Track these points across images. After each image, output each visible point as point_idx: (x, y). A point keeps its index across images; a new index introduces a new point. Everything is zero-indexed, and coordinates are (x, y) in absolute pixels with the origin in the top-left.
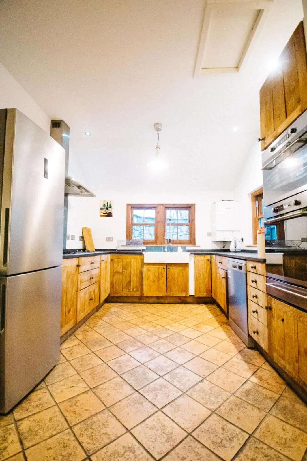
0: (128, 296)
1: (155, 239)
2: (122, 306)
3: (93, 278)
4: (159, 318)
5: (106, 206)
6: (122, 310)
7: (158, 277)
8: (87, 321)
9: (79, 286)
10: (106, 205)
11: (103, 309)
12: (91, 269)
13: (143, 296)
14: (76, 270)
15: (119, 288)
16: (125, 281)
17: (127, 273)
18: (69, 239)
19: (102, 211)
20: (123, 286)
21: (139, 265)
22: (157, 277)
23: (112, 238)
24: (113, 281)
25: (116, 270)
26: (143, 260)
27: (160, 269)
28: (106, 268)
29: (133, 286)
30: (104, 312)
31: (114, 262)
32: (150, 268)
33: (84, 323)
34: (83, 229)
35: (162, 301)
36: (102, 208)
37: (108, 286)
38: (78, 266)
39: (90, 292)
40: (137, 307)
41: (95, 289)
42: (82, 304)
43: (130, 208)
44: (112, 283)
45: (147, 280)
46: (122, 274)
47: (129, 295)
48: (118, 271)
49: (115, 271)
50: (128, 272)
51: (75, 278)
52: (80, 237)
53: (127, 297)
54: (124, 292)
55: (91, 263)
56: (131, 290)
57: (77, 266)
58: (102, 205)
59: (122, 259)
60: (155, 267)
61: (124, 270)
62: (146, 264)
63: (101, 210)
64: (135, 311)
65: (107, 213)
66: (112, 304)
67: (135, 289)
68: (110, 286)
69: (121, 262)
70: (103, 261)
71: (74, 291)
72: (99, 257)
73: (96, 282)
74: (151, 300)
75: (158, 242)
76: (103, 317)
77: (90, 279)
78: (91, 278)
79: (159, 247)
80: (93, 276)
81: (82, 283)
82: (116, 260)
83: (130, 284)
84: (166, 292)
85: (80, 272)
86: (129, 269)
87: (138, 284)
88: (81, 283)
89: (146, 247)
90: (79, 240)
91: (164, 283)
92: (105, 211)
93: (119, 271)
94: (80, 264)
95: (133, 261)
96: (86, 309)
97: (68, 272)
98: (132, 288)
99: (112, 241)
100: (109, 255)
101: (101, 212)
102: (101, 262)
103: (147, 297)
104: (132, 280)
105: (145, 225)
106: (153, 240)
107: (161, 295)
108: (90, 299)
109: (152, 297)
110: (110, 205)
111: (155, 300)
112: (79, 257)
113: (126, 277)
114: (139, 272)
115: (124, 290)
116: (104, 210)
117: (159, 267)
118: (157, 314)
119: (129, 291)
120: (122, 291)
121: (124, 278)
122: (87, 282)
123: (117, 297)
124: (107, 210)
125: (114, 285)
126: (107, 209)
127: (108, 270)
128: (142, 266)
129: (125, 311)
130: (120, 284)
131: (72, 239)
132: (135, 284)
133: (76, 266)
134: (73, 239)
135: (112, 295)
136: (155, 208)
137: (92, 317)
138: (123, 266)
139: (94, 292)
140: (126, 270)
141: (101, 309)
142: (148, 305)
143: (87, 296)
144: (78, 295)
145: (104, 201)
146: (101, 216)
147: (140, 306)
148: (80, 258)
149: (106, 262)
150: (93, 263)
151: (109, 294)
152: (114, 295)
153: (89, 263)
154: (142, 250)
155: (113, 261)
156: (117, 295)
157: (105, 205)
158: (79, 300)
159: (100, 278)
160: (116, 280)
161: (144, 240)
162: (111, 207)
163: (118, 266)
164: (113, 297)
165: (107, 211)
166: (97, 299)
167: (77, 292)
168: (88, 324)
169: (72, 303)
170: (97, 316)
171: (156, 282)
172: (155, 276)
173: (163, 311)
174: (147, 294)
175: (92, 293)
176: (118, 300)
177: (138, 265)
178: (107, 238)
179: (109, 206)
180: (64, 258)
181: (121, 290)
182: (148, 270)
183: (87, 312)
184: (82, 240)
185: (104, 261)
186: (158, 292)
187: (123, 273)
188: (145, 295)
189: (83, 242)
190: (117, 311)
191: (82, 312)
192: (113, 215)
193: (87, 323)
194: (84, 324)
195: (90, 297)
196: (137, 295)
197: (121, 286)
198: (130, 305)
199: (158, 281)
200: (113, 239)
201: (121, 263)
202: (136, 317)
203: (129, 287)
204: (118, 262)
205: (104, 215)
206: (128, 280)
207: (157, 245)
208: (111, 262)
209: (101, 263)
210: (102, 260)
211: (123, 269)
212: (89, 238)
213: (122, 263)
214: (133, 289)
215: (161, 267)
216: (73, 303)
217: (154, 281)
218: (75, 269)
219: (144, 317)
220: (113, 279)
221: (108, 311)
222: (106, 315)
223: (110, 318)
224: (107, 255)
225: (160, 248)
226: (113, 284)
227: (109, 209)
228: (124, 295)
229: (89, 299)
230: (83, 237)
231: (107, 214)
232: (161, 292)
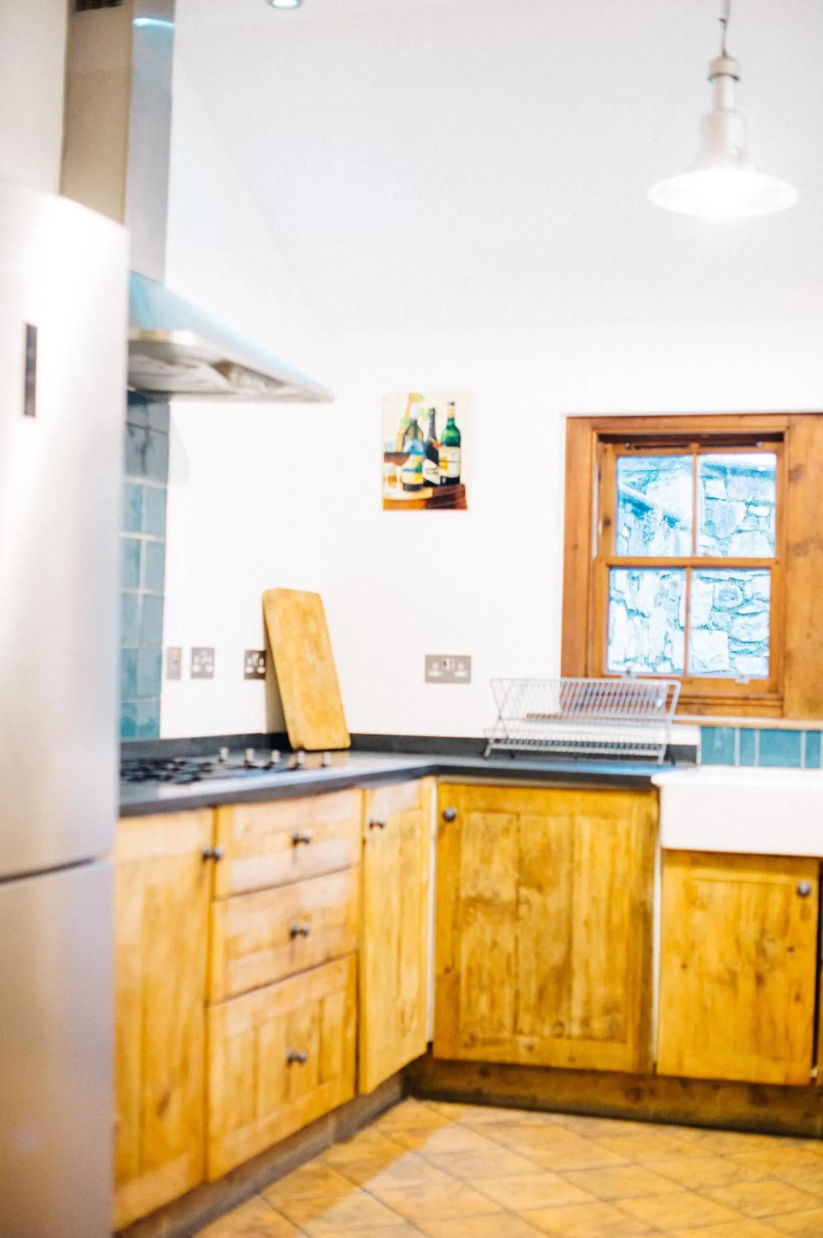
0: (553, 1063)
1: (770, 675)
2: (506, 1124)
3: (304, 933)
4: (721, 1214)
5: (426, 437)
6: (501, 1151)
7: (761, 951)
8: (278, 1185)
9: (218, 976)
10: (425, 426)
11: (383, 1133)
12: (295, 874)
13: (655, 1076)
14: (199, 882)
15: (493, 1004)
16: (528, 964)
17: (545, 908)
18: (175, 675)
19: (398, 470)
20: (517, 995)
21: (627, 866)
22: (752, 950)
23: (466, 661)
24: (454, 958)
25: (474, 887)
26: (653, 827)
27: (777, 899)
28: (407, 868)
29: (587, 1003)
30: (387, 1145)
31: (458, 834)
32: (703, 889)
33: (257, 1191)
34: (267, 603)
35: (789, 1116)
36: (393, 449)
37: (420, 993)
38: (211, 857)
39: (291, 1017)
40: (606, 1140)
41: (321, 1002)
42: (240, 1081)
43: (589, 441)
44: (447, 970)
45: (684, 966)
46: (516, 917)
47: (561, 1061)
48: (488, 894)
49: (467, 892)
50: (555, 901)
51: (195, 923)
52: (250, 654)
53: (547, 1069)
54: (523, 1040)
55: (296, 841)
56: (575, 1029)
57: (206, 857)
58: (400, 426)
59: (518, 815)
60: (740, 883)
61: (524, 891)
62: (671, 855)
63: (390, 465)
64: (583, 1165)
65: (428, 484)
66: (447, 1109)
67: (598, 1026)
68: (437, 994)
69: (506, 830)
70: (381, 826)
71: (189, 999)
72: (349, 800)
73: (328, 960)
74: (713, 1110)
75: (793, 694)
76: (374, 1175)
77: (285, 934)
78: (293, 934)
79: (798, 732)
80: (307, 918)
81: (238, 955)
82: (475, 817)
83: (570, 989)
84: (814, 1062)
85: (222, 889)
86: (563, 886)
87: (619, 991)
88: (231, 954)
89: (705, 728)
90: (241, 675)
91: (798, 998)
92: (419, 470)
93: (496, 894)
94: (220, 849)
95: (586, 827)
96: (261, 1108)
97: (150, 893)
98: (577, 1011)
99: (467, 680)
100: (429, 783)
101: (393, 479)
102: (368, 834)
103: (685, 1083)
104: (577, 963)
105: (696, 567)
106: (754, 682)
107: (775, 1075)
108: (290, 1060)
109: (715, 1085)
110: (452, 427)
111: (741, 1107)
112: (214, 803)
113: (538, 940)
114: (626, 906)
115: (525, 1021)
116: (412, 462)
117: (767, 885)
118: (719, 1194)
119: (559, 1036)
120: (516, 1030)
121: (526, 944)
122: (268, 955)
123: (486, 1069)
124: (428, 464)
125: (463, 983)
126: (432, 453)
127: (424, 888)
128: (646, 870)
129: (519, 1154)
130: (503, 983)
131: (194, 675)
132: (600, 991)
133: (197, 858)
134: (203, 674)
135: (443, 1051)
136: (778, 437)
137: (308, 1167)
138: (520, 864)
139: (319, 1020)
140: (540, 888)
141: (371, 1133)
142: (688, 1135)
143: (269, 1035)
144: (216, 1025)
145: (412, 398)
146: (391, 504)
147: (628, 1134)
148: (223, 812)
149: (407, 834)
150: (306, 841)
151: (430, 1045)
152: (463, 1054)
153: (285, 839)
154: (661, 753)
155: (456, 823)
156: (477, 1054)
157: (414, 425)
158: (217, 1052)
159: (361, 938)
160: (472, 953)
161: (688, 681)
162: (454, 442)
163: (486, 860)
164: (454, 1065)
165: (431, 473)
166: (337, 1062)
167: (207, 1004)
168: (277, 1200)
169: (176, 1061)
170: (339, 1167)
171: (747, 985)
172: (738, 942)
173: (771, 1178)
174: (680, 1064)
175: (304, 1024)
176: (488, 1086)
177: (622, 866)
178: (430, 660)
179: (441, 432)
180: (127, 812)
181: (508, 1021)
182: (692, 901)
183: (273, 1127)
184: (262, 676)
185: (387, 829)
186: (758, 1051)
187: (523, 910)
188: (666, 1064)
189: (268, 688)
190: (465, 1154)
191: (240, 1124)
192: (471, 497)
193: (279, 1193)
194: (258, 1198)
195: (288, 1043)
196: (615, 1066)
197: (506, 995)
198: (565, 1126)
199: (760, 980)
200: (468, 668)
201: (506, 844)
202: (578, 1196)
203: (557, 1009)
204: (490, 837)
205: (411, 496)
206: (556, 956)
207: (783, 716)
208: (441, 831)
209: (364, 842)
210: (378, 818)
211: (519, 884)
212: (310, 658)
213: (517, 842)
214: (586, 1022)
215: (781, 879)
216: (185, 1065)
217: (731, 980)
218: (189, 879)
219: (624, 1204)
220: (455, 944)
221: (411, 1142)
222: (393, 1165)
223: (415, 1183)
224: (410, 787)
225: (804, 736)
226: (457, 981)
227: (444, 453)
228: (524, 1058)
229: (283, 1054)
230: (266, 654)
231: (428, 493)
232: (776, 1059)
